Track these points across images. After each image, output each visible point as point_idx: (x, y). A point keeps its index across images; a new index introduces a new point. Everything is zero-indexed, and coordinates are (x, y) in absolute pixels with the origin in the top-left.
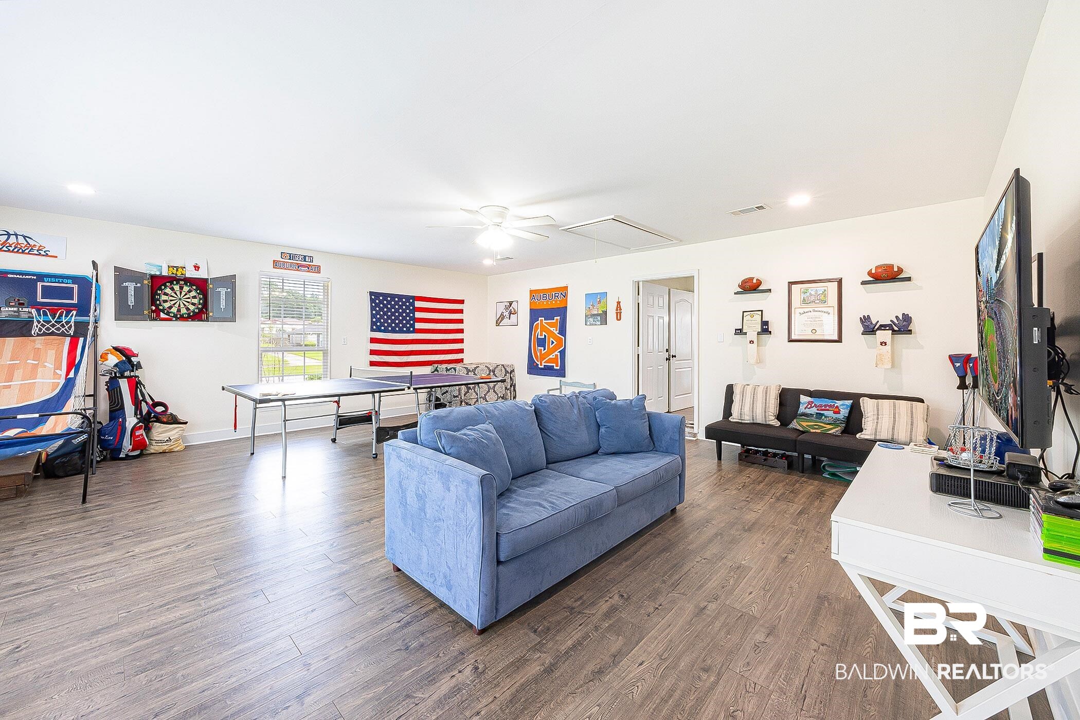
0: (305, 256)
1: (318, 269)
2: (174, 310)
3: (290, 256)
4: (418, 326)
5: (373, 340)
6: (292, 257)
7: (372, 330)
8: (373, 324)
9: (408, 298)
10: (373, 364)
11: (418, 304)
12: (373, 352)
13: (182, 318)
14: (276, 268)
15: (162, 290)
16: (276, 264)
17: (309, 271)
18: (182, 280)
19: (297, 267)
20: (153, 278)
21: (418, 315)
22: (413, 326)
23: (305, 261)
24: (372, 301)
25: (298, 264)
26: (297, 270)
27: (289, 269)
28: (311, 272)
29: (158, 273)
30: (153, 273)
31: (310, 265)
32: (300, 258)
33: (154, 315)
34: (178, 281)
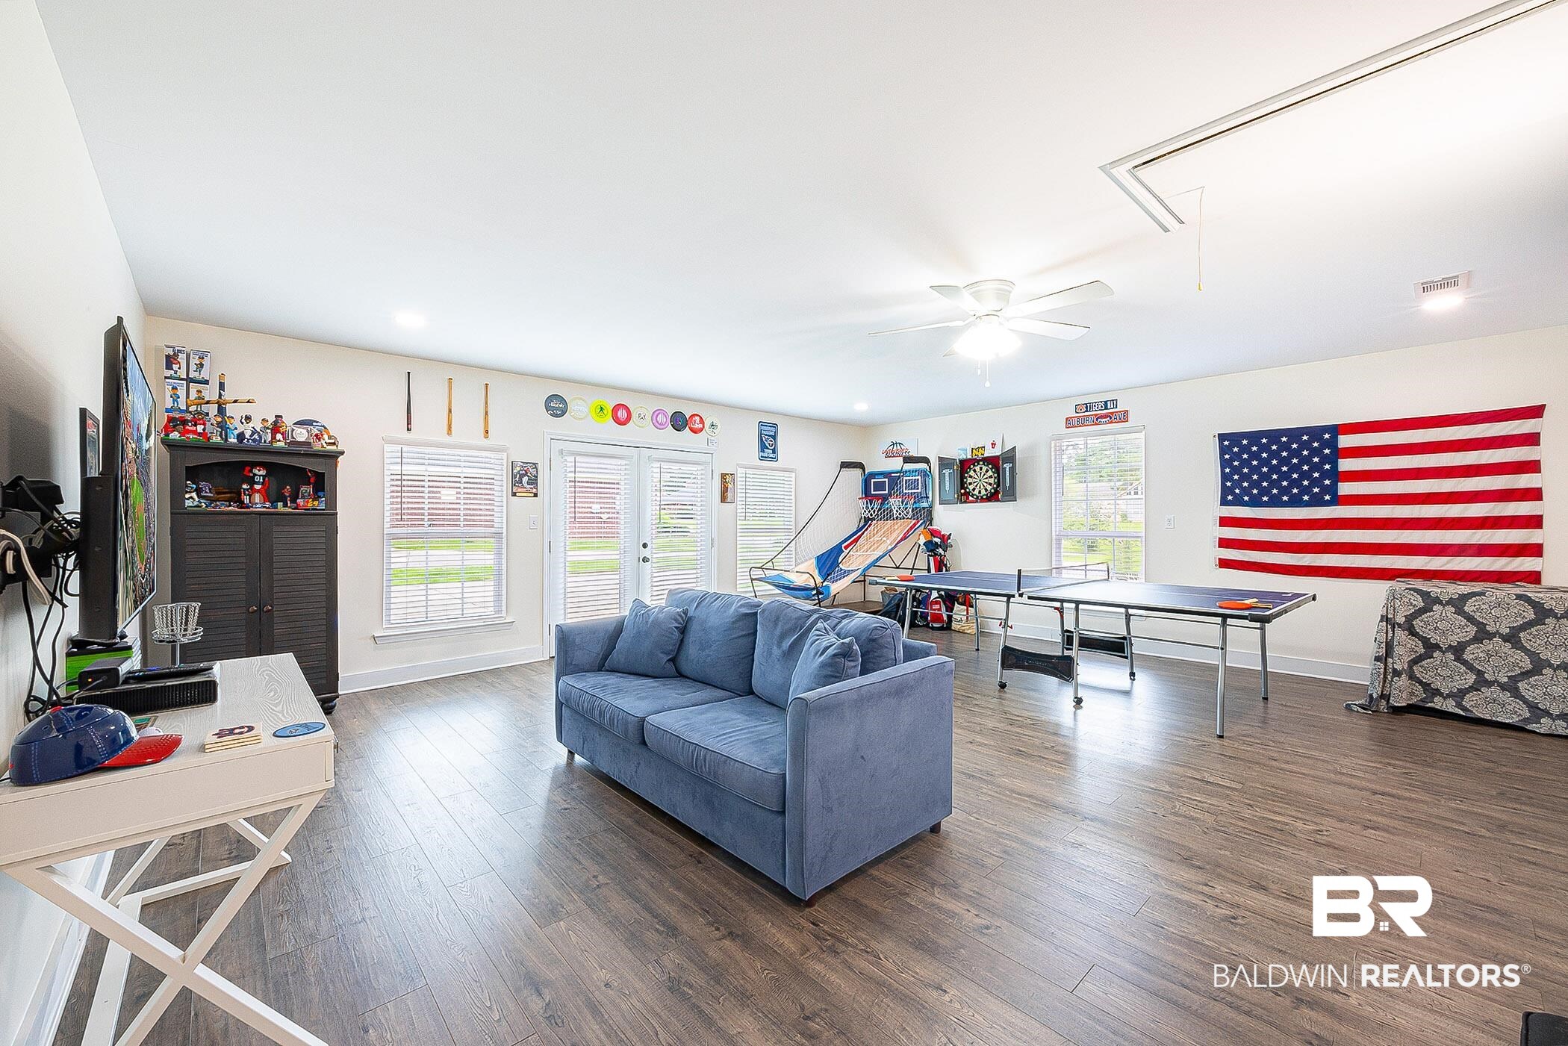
0: (1106, 402)
1: (1124, 416)
2: (976, 492)
3: (1087, 407)
4: (1345, 488)
5: (1225, 522)
6: (1088, 407)
7: (1224, 502)
8: (1225, 491)
9: (1315, 432)
10: (1224, 564)
11: (1345, 441)
12: (1224, 543)
13: (982, 500)
14: (1069, 427)
15: (967, 473)
16: (1069, 423)
17: (1112, 422)
18: (981, 460)
19: (1095, 420)
20: (962, 462)
21: (1346, 465)
22: (1332, 490)
23: (1106, 408)
24: (1223, 450)
25: (1096, 415)
26: (1096, 424)
27: (1085, 426)
28: (1115, 422)
29: (965, 457)
30: (961, 458)
31: (1112, 413)
32: (1100, 406)
33: (964, 498)
34: (978, 461)
